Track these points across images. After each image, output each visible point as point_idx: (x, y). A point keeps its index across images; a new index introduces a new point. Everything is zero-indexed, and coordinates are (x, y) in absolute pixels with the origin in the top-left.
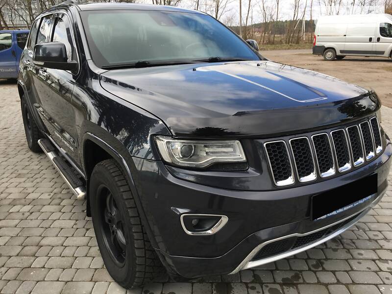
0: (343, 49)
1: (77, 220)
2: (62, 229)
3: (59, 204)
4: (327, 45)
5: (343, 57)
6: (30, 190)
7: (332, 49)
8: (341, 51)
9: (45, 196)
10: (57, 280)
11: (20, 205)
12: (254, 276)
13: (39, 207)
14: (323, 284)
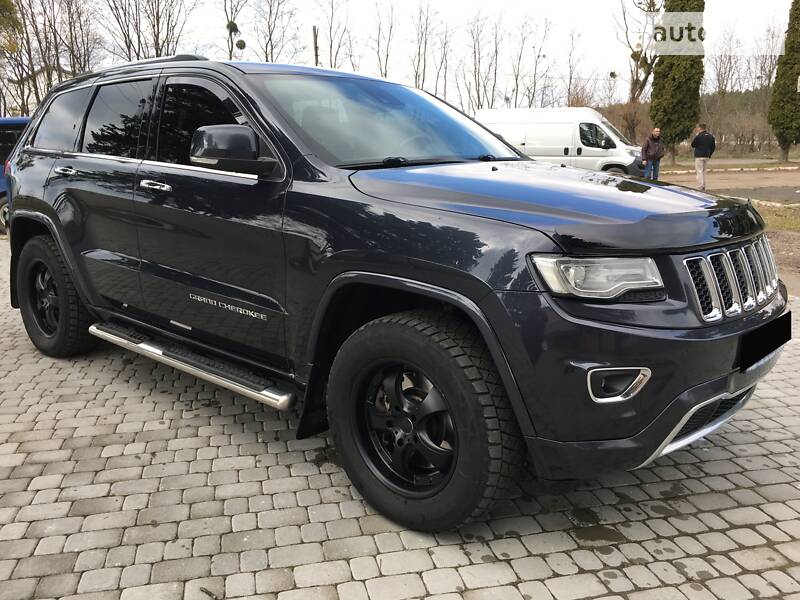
1: (255, 456)
2: (238, 471)
3: (197, 436)
6: (113, 419)
9: (155, 426)
10: (302, 543)
11: (116, 443)
12: (617, 494)
13: (161, 444)
14: (720, 492)
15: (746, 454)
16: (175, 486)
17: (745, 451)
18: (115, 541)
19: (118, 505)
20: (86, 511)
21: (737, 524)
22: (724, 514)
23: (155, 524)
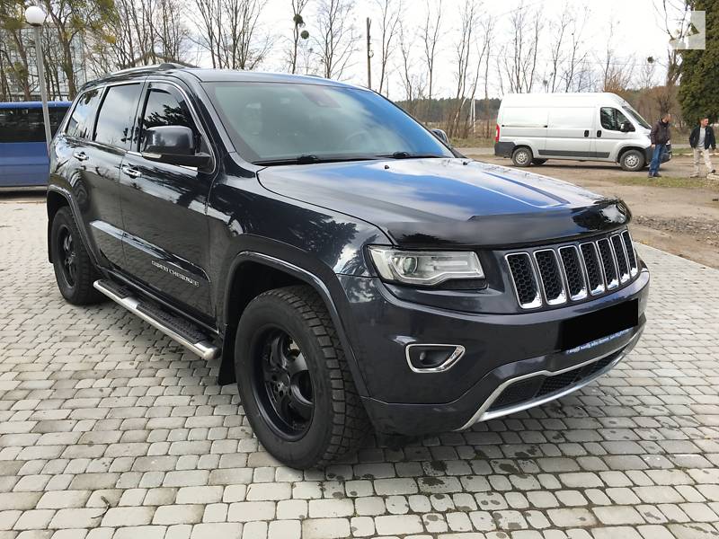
0: (543, 149)
1: (192, 396)
2: (173, 407)
3: (154, 376)
4: (518, 141)
5: (544, 160)
6: (96, 358)
7: (527, 148)
8: (541, 152)
9: (126, 366)
10: (196, 469)
11: (90, 378)
12: (476, 452)
13: (123, 381)
14: (570, 457)
15: (614, 425)
16: (119, 415)
17: (614, 423)
18: (56, 455)
19: (70, 427)
20: (45, 430)
21: (569, 486)
22: (563, 477)
23: (91, 444)
